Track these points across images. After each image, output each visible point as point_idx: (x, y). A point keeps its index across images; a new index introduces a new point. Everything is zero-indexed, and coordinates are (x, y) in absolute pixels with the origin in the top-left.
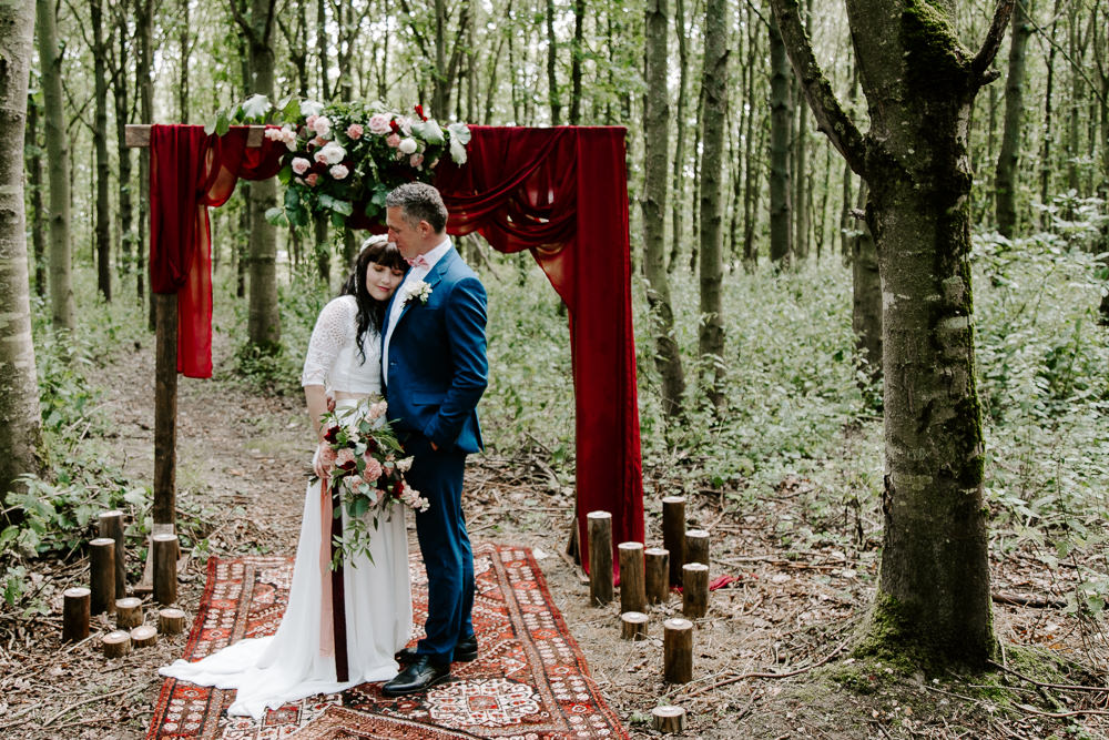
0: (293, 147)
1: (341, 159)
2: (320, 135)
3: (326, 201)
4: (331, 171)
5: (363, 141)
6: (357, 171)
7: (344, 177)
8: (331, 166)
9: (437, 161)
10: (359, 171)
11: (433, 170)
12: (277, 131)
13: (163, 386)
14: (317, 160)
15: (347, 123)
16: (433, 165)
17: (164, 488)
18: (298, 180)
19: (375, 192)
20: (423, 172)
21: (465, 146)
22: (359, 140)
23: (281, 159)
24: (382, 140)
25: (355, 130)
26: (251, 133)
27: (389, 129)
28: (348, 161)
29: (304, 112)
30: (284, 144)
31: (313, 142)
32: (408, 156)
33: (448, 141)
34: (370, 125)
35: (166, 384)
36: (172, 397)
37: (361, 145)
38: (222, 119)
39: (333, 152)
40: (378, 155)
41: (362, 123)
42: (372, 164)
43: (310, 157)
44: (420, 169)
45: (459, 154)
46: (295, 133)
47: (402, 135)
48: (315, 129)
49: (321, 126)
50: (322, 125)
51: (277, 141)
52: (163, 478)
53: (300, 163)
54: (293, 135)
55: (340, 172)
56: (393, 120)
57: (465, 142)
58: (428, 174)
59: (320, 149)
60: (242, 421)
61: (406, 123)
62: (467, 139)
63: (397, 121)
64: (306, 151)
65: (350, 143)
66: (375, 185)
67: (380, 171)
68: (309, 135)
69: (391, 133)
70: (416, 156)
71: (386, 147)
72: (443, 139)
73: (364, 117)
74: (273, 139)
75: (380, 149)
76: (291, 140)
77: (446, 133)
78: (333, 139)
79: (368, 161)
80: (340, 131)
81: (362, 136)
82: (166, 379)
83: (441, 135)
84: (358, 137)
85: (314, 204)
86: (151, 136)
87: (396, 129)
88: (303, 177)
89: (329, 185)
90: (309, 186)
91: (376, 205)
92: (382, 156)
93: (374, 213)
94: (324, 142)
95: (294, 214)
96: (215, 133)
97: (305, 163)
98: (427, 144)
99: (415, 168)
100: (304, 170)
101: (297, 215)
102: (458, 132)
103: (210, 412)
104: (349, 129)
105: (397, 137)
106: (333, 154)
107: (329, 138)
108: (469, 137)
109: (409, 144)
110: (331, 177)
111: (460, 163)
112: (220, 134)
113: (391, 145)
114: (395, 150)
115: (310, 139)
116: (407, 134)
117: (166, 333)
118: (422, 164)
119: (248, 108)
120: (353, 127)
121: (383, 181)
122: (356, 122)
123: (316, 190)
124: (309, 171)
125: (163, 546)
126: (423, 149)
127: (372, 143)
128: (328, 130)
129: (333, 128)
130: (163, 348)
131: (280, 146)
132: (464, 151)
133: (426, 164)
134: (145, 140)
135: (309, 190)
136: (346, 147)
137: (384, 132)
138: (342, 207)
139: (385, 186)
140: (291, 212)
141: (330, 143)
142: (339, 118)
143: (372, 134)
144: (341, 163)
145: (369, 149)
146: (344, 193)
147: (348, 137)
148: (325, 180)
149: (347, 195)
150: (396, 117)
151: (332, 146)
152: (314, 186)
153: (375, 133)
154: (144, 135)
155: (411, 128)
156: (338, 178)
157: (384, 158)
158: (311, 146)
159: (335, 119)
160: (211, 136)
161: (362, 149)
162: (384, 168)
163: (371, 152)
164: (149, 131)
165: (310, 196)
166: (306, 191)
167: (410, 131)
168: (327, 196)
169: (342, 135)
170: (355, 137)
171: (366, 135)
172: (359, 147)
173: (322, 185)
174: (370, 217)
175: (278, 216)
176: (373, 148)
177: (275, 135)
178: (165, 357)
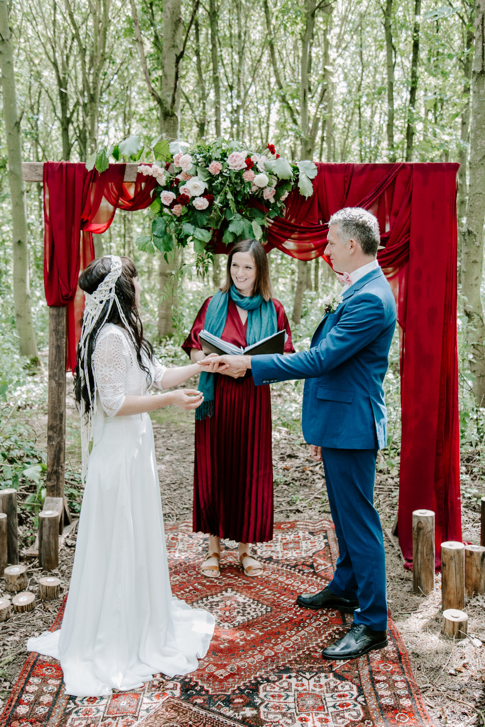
0: (162, 181)
1: (203, 192)
2: (184, 170)
3: (188, 228)
4: (194, 203)
5: (223, 176)
7: (205, 208)
8: (194, 198)
9: (287, 194)
10: (217, 203)
11: (284, 202)
12: (148, 167)
13: (54, 384)
14: (181, 192)
15: (208, 160)
16: (283, 198)
17: (55, 468)
18: (166, 210)
19: (231, 222)
20: (275, 204)
21: (312, 180)
22: (219, 175)
23: (152, 192)
24: (239, 175)
25: (215, 167)
26: (127, 169)
27: (245, 166)
28: (208, 194)
29: (172, 151)
30: (155, 179)
31: (179, 177)
32: (262, 189)
33: (297, 176)
34: (229, 161)
35: (56, 382)
37: (220, 179)
38: (101, 157)
39: (195, 186)
40: (235, 189)
41: (222, 160)
42: (229, 196)
43: (176, 191)
44: (272, 201)
45: (307, 189)
46: (163, 169)
47: (257, 171)
48: (180, 165)
50: (186, 162)
51: (148, 176)
52: (54, 459)
53: (167, 196)
54: (161, 170)
55: (201, 203)
56: (249, 157)
57: (312, 177)
58: (279, 205)
59: (184, 183)
61: (259, 160)
62: (314, 174)
63: (252, 159)
64: (173, 185)
65: (211, 179)
66: (232, 214)
67: (237, 202)
68: (176, 171)
69: (247, 169)
70: (268, 189)
71: (242, 181)
72: (292, 174)
73: (224, 155)
74: (145, 174)
75: (236, 183)
76: (161, 175)
77: (296, 169)
78: (196, 174)
79: (226, 194)
80: (203, 167)
81: (221, 172)
83: (290, 170)
84: (218, 173)
85: (179, 232)
86: (44, 172)
87: (251, 165)
88: (171, 207)
89: (192, 215)
90: (176, 216)
91: (232, 233)
92: (238, 189)
93: (231, 240)
94: (188, 176)
95: (161, 240)
96: (94, 168)
97: (172, 195)
98: (278, 179)
99: (268, 201)
100: (171, 202)
101: (164, 241)
102: (307, 168)
104: (210, 165)
105: (251, 172)
106: (195, 188)
107: (192, 173)
108: (316, 173)
109: (261, 179)
110: (194, 207)
111: (307, 195)
112: (100, 171)
113: (246, 180)
114: (250, 184)
115: (177, 174)
116: (261, 170)
117: (57, 340)
118: (274, 197)
119: (124, 147)
120: (214, 163)
121: (240, 211)
122: (216, 159)
123: (179, 219)
124: (175, 202)
125: (46, 522)
126: (275, 183)
127: (230, 177)
128: (191, 166)
129: (197, 164)
130: (54, 352)
131: (151, 181)
132: (311, 185)
133: (277, 197)
134: (39, 175)
135: (175, 219)
136: (207, 182)
137: (241, 168)
138: (202, 235)
139: (241, 216)
140: (158, 239)
141: (193, 178)
142: (202, 155)
143: (230, 170)
144: (202, 195)
145: (227, 183)
146: (205, 222)
147: (210, 173)
148: (189, 211)
149: (207, 224)
150: (252, 155)
151: (195, 180)
152: (179, 216)
153: (233, 168)
154: (38, 172)
155: (265, 165)
156: (200, 209)
157: (240, 191)
158: (177, 181)
159: (198, 157)
160: (92, 171)
161: (221, 183)
162: (240, 200)
163: (228, 186)
164: (42, 168)
165: (176, 224)
166: (172, 221)
167: (263, 167)
168: (190, 225)
169: (204, 171)
170: (216, 171)
171: (225, 171)
172: (218, 181)
173: (186, 215)
174: (227, 243)
175: (147, 243)
176: (231, 182)
177: (147, 171)
178: (55, 360)
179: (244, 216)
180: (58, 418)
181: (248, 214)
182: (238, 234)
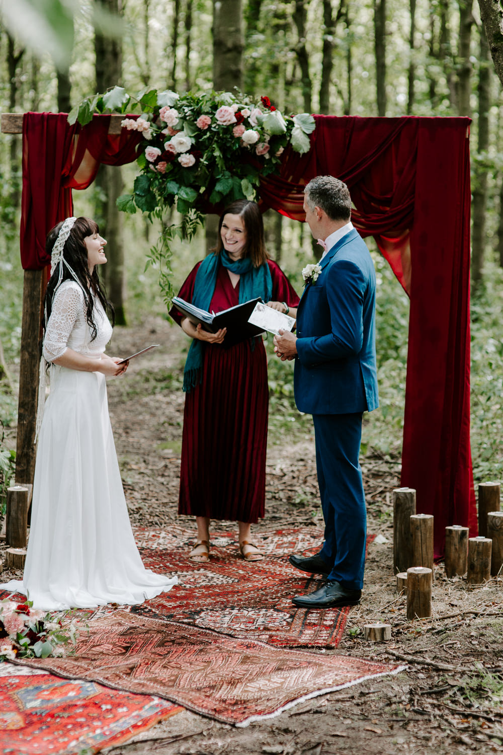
0: (148, 136)
1: (189, 148)
2: (170, 125)
3: (172, 187)
4: (180, 159)
5: (211, 131)
6: (202, 160)
7: (191, 165)
8: (179, 154)
9: (282, 150)
10: (204, 160)
11: (279, 158)
12: (132, 121)
13: (27, 356)
14: (167, 148)
15: (197, 113)
16: (279, 153)
17: (25, 450)
18: (151, 166)
19: (218, 180)
20: (270, 160)
21: (309, 136)
22: (207, 130)
23: (137, 147)
24: (228, 129)
25: (203, 121)
26: (112, 122)
27: (234, 120)
28: (194, 150)
29: (158, 103)
30: (140, 133)
31: (165, 131)
32: (252, 146)
33: (291, 130)
34: (218, 115)
35: (29, 353)
36: (34, 366)
37: (208, 134)
38: (85, 109)
39: (181, 142)
40: (225, 144)
41: (211, 113)
42: (217, 153)
43: (161, 147)
44: (267, 157)
45: (302, 144)
46: (150, 123)
47: (248, 126)
48: (167, 120)
49: (170, 117)
51: (132, 130)
52: (24, 440)
53: (152, 152)
54: (146, 124)
55: (187, 160)
56: (240, 110)
57: (309, 132)
58: (274, 162)
59: (169, 140)
60: (171, 424)
61: (252, 114)
62: (310, 129)
63: (243, 113)
64: (159, 140)
65: (199, 133)
66: (219, 172)
67: (225, 158)
68: (162, 125)
69: (237, 124)
70: (261, 145)
71: (232, 137)
72: (285, 129)
73: (214, 108)
74: (129, 129)
75: (226, 139)
76: (145, 129)
77: (291, 124)
78: (182, 129)
79: (214, 150)
80: (189, 121)
81: (210, 126)
82: (30, 350)
83: (283, 124)
84: (206, 127)
85: (162, 189)
86: (24, 124)
87: (241, 120)
88: (155, 163)
89: (177, 173)
90: (160, 173)
91: (219, 192)
92: (228, 145)
93: (218, 200)
94: (175, 131)
95: (144, 199)
96: (77, 122)
97: (156, 151)
98: (270, 134)
99: (262, 156)
100: (155, 158)
101: (146, 201)
102: (304, 122)
103: (140, 414)
104: (198, 120)
105: (242, 127)
106: (181, 143)
107: (178, 128)
108: (313, 127)
109: (250, 136)
110: (179, 164)
111: (301, 152)
112: (83, 124)
113: (236, 135)
114: (239, 139)
115: (163, 128)
116: (253, 124)
117: (32, 306)
118: (269, 152)
119: (108, 100)
120: (203, 117)
121: (229, 169)
122: (205, 113)
123: (164, 176)
124: (159, 159)
125: (15, 496)
126: (267, 139)
127: (217, 133)
128: (177, 121)
129: (184, 118)
130: (28, 319)
131: (137, 135)
132: (308, 140)
133: (272, 152)
134: (18, 127)
135: (159, 177)
136: (194, 137)
137: (229, 123)
138: (187, 194)
139: (230, 174)
140: (140, 199)
141: (179, 133)
142: (190, 108)
143: (219, 125)
144: (188, 152)
145: (215, 139)
146: (192, 180)
147: (197, 127)
148: (174, 168)
149: (194, 182)
150: (243, 108)
151: (181, 136)
152: (164, 173)
153: (221, 123)
154: (17, 123)
155: (257, 118)
156: (185, 166)
157: (230, 147)
158: (163, 136)
159: (186, 109)
160: (74, 125)
161: (209, 138)
162: (229, 156)
163: (216, 141)
164: (22, 119)
165: (159, 182)
166: (156, 178)
167: (256, 121)
168: (174, 183)
169: (192, 125)
170: (204, 127)
171: (213, 126)
172: (205, 137)
173: (171, 172)
174: (214, 203)
175: (128, 202)
176: (219, 138)
177: (131, 125)
178: (29, 329)
179: (233, 174)
180: (30, 394)
181: (239, 171)
182: (225, 194)
